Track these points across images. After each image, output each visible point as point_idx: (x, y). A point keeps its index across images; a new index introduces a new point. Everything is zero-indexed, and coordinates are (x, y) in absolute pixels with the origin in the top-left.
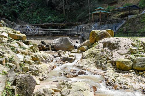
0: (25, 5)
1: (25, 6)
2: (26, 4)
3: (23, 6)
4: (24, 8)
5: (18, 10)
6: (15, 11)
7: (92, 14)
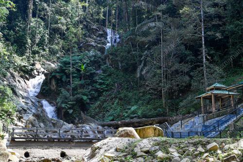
0: (104, 86)
1: (106, 87)
2: (107, 85)
3: (102, 89)
4: (103, 92)
5: (90, 97)
6: (82, 99)
7: (200, 98)
